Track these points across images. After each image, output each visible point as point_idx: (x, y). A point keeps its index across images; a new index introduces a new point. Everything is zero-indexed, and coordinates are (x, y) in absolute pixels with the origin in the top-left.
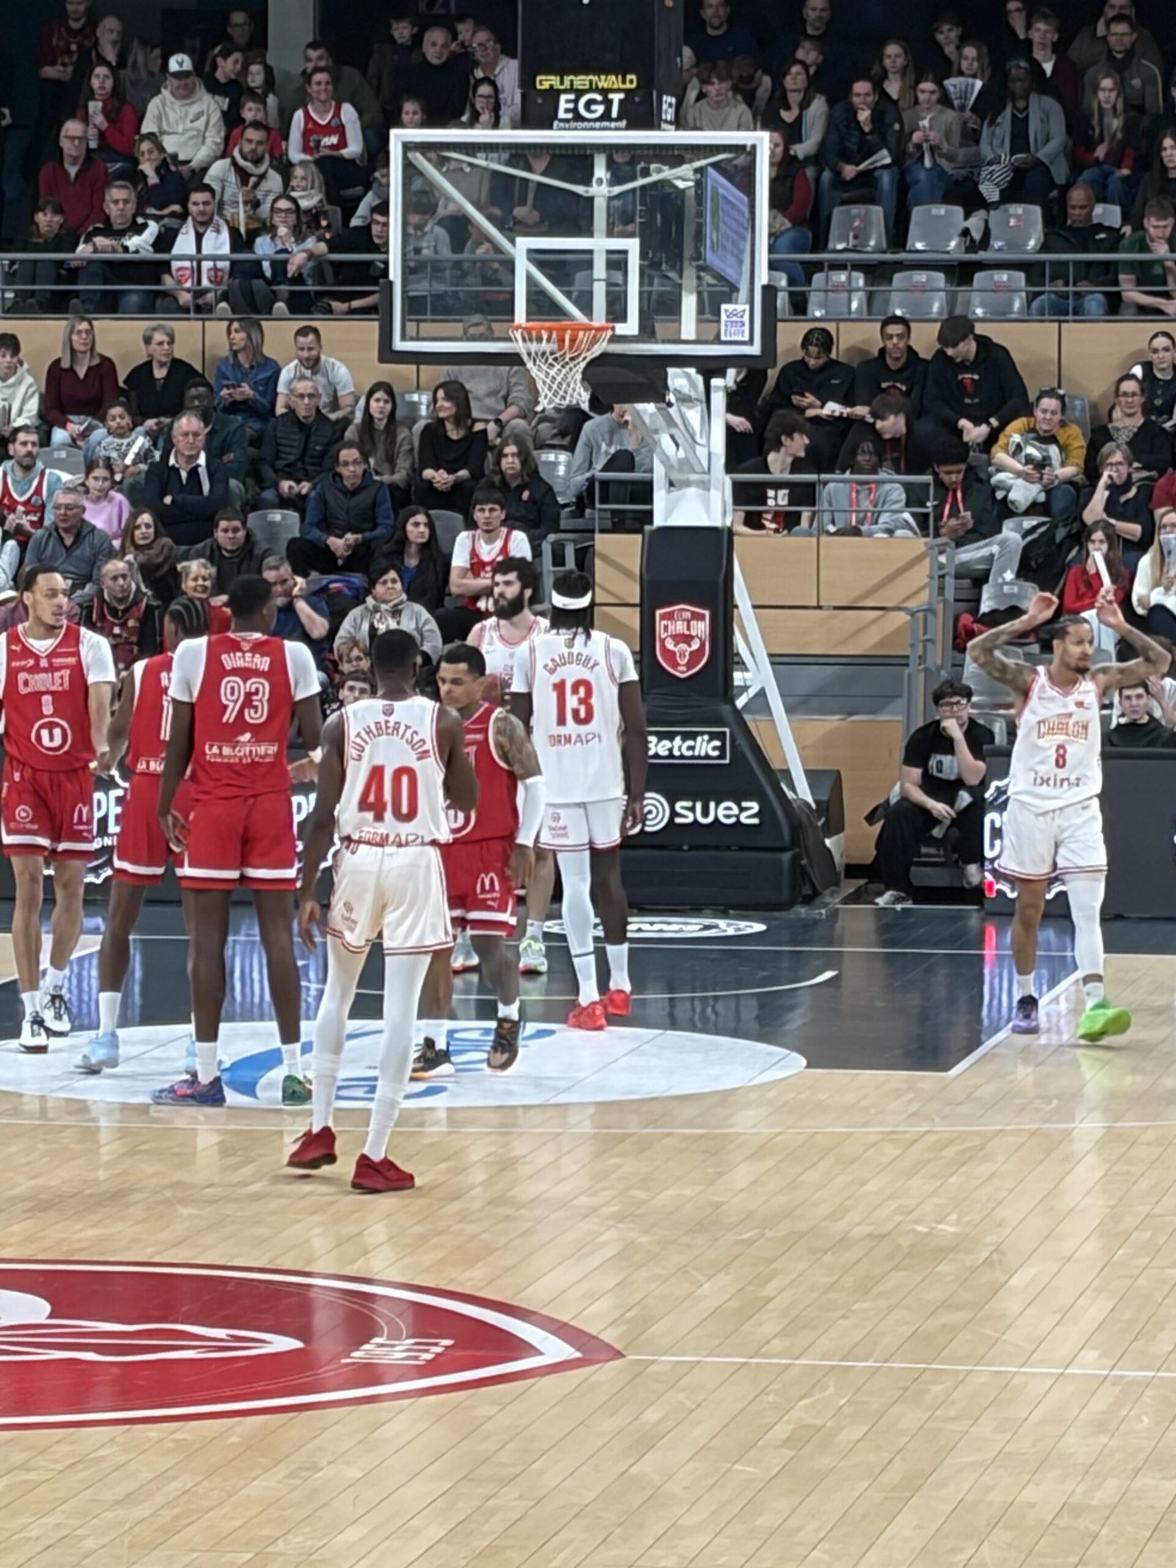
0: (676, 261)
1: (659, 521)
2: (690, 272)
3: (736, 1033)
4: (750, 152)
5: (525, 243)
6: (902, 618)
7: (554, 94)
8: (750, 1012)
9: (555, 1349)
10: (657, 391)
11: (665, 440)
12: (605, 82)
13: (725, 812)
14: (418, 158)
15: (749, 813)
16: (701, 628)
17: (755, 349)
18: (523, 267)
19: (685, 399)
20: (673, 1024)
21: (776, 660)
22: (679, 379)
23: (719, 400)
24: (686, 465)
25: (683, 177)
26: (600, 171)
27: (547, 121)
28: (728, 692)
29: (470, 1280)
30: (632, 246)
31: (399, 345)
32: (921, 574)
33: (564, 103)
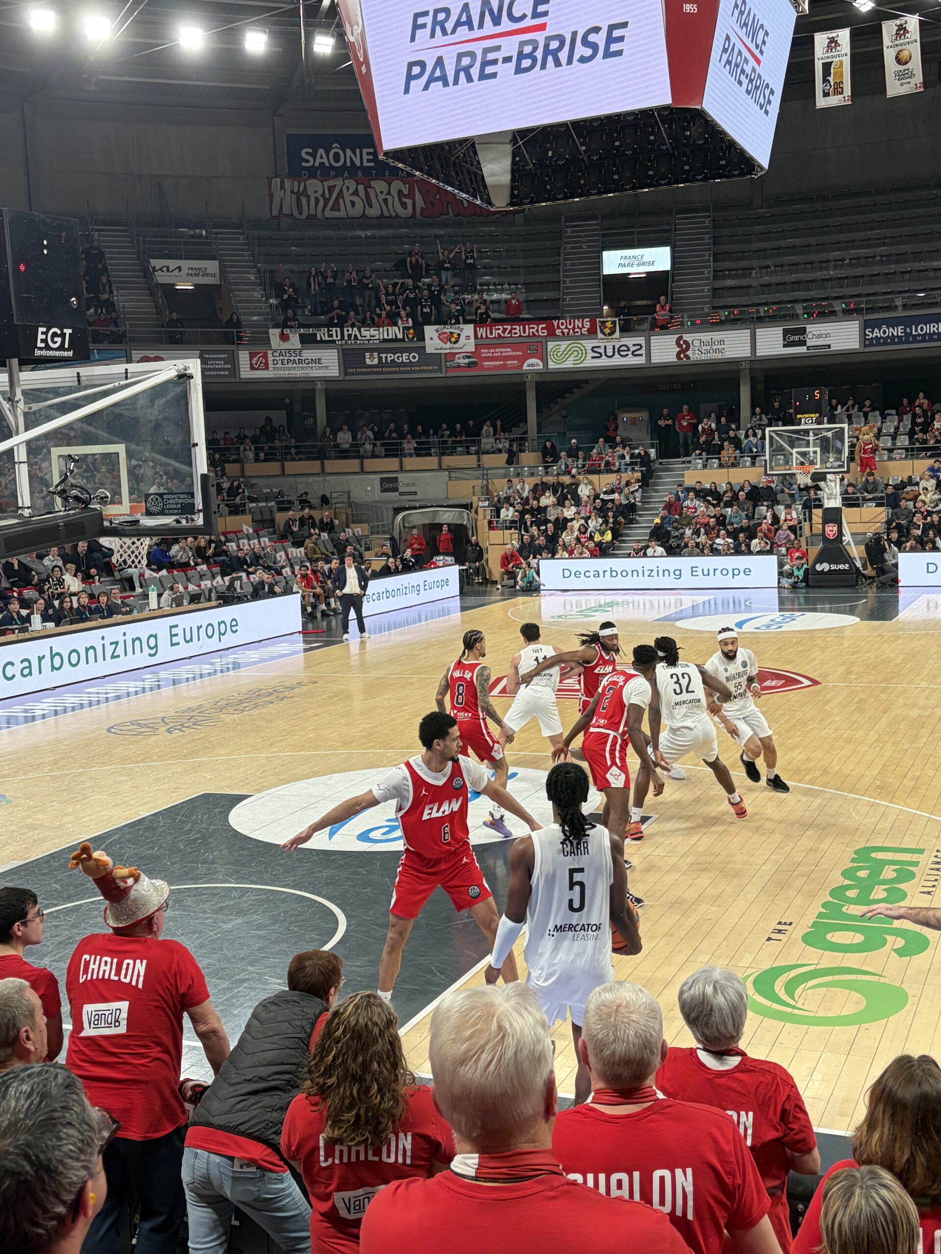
0: (828, 453)
1: (826, 506)
2: (831, 455)
3: (845, 613)
4: (842, 429)
5: (795, 450)
6: (879, 524)
7: (801, 419)
8: (848, 609)
9: (807, 682)
10: (824, 479)
11: (826, 490)
12: (811, 415)
13: (841, 567)
14: (772, 434)
15: (847, 567)
16: (835, 529)
17: (845, 469)
18: (795, 455)
19: (831, 481)
20: (831, 611)
21: (852, 534)
22: (829, 477)
23: (838, 481)
24: (831, 494)
25: (829, 434)
26: (811, 434)
27: (799, 424)
28: (842, 542)
29: (788, 668)
30: (818, 449)
31: (769, 472)
32: (884, 515)
33: (803, 420)
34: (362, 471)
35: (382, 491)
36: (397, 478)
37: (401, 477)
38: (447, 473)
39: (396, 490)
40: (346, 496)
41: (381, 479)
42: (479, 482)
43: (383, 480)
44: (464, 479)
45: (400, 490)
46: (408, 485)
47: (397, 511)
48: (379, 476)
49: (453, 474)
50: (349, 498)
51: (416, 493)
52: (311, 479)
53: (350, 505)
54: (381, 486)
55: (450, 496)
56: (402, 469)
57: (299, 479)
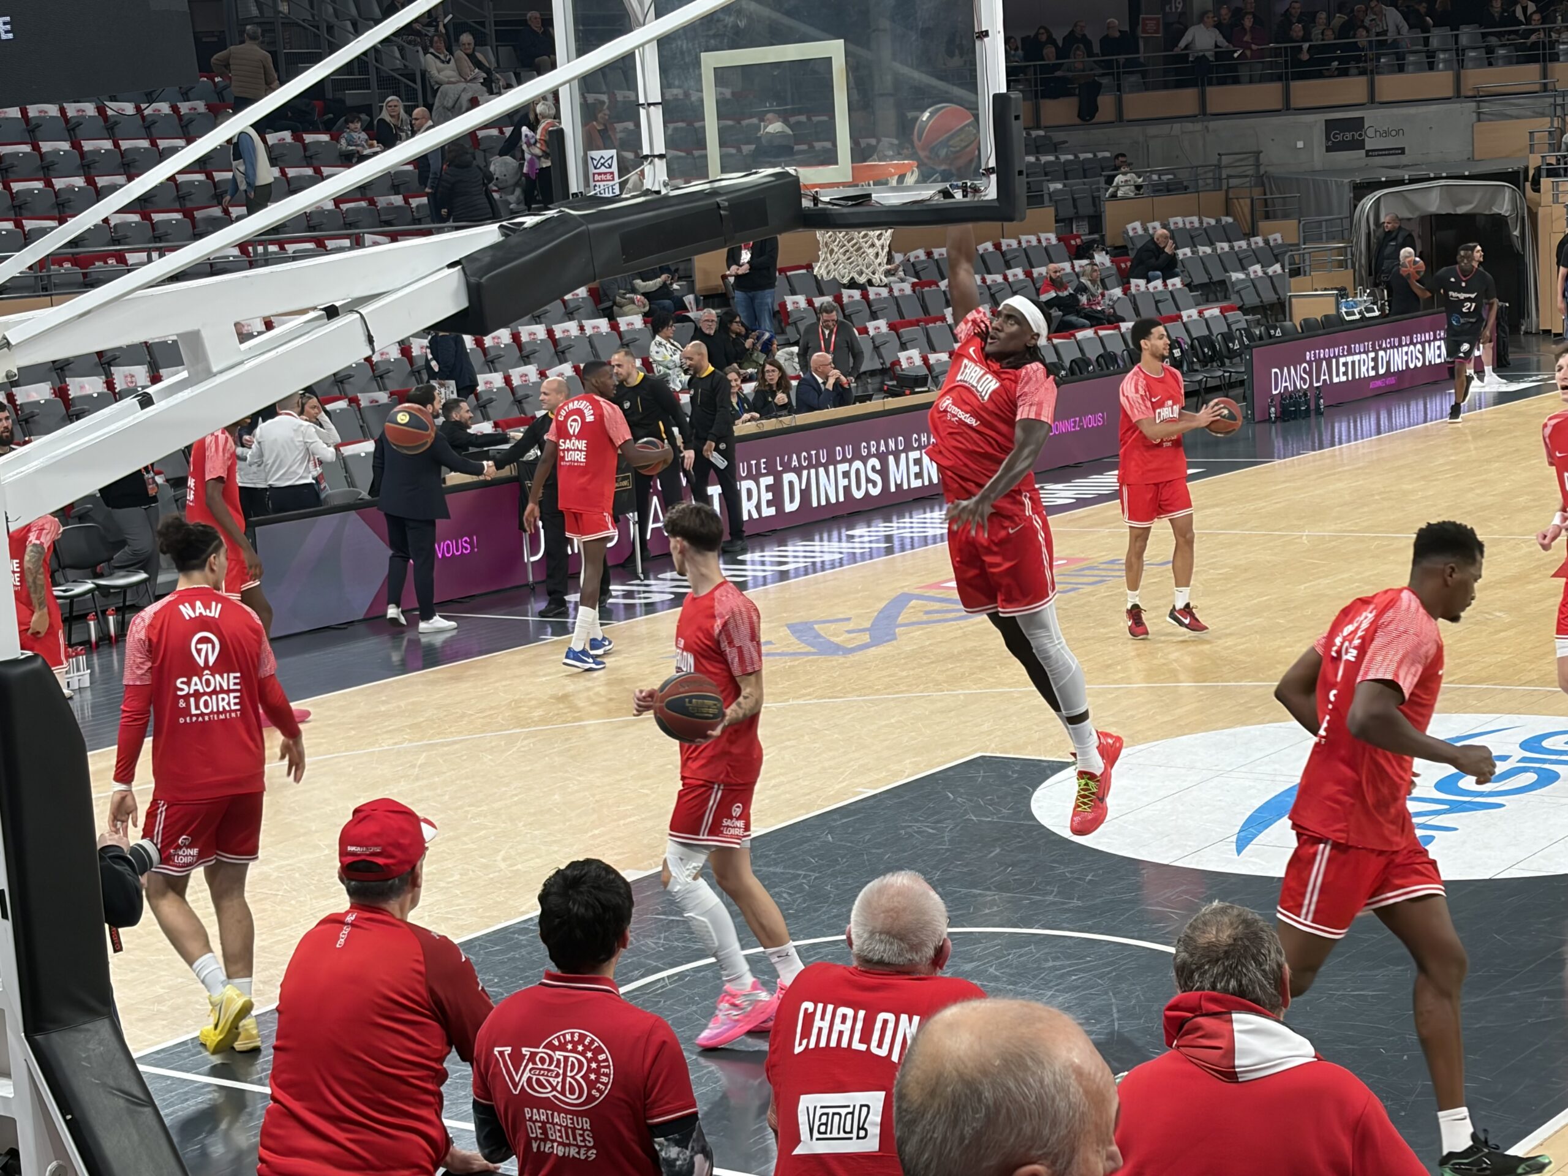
34: (1287, 107)
35: (1328, 149)
36: (1363, 118)
37: (1373, 118)
38: (1474, 104)
39: (1359, 145)
40: (1251, 161)
41: (1326, 121)
42: (1544, 123)
43: (1330, 125)
44: (1511, 117)
45: (1367, 148)
46: (1386, 133)
47: (1361, 189)
48: (1321, 118)
49: (1486, 108)
50: (1257, 165)
51: (1402, 151)
52: (1177, 127)
53: (1261, 180)
54: (1328, 138)
55: (1477, 157)
56: (1372, 100)
57: (1153, 130)
